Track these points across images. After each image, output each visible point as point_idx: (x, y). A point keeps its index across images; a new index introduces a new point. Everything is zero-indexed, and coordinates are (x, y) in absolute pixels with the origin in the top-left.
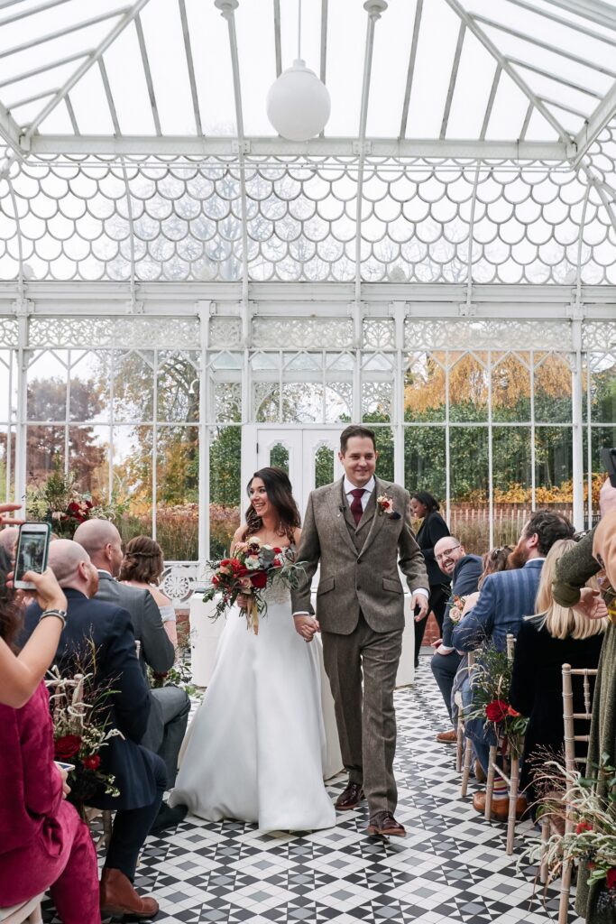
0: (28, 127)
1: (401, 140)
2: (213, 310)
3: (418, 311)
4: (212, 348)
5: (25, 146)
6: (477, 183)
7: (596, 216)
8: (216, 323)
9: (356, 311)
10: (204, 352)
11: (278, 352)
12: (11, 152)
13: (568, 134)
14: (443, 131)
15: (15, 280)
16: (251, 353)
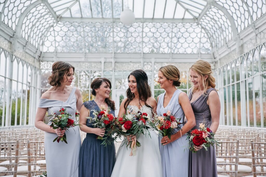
0: (60, 15)
1: (153, 19)
2: (105, 60)
3: (158, 60)
4: (105, 70)
5: (58, 20)
6: (172, 28)
7: (204, 36)
8: (106, 64)
9: (142, 60)
10: (103, 71)
11: (121, 71)
12: (55, 21)
13: (195, 17)
14: (164, 16)
15: (54, 52)
16: (115, 71)
